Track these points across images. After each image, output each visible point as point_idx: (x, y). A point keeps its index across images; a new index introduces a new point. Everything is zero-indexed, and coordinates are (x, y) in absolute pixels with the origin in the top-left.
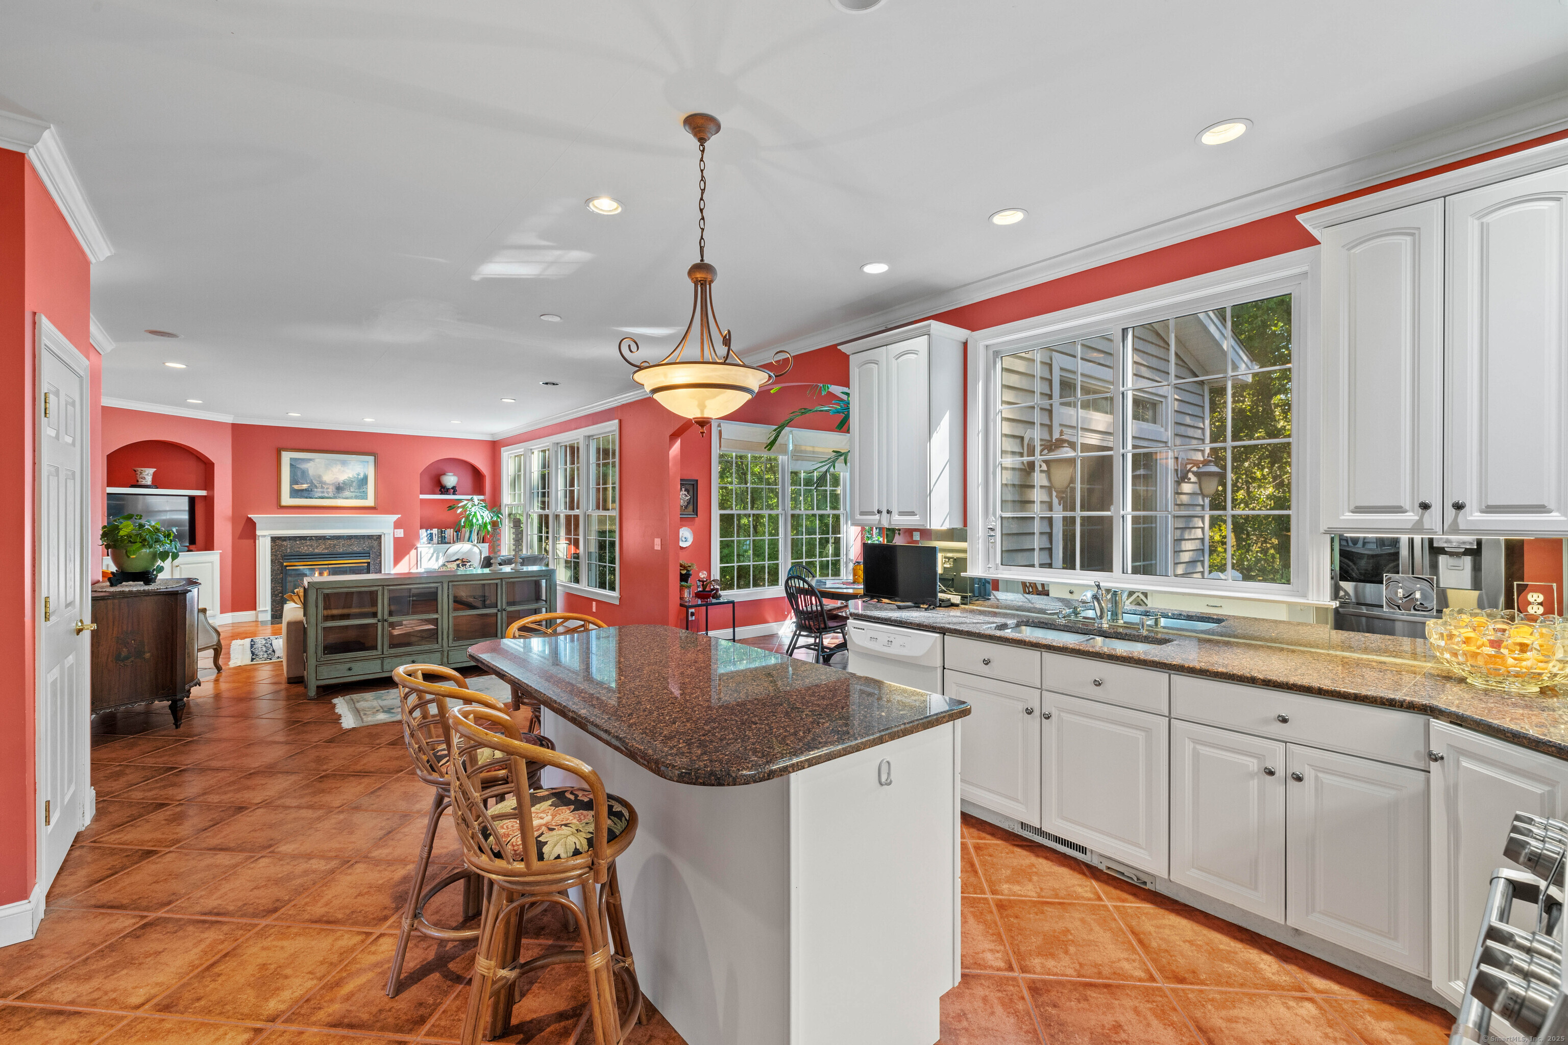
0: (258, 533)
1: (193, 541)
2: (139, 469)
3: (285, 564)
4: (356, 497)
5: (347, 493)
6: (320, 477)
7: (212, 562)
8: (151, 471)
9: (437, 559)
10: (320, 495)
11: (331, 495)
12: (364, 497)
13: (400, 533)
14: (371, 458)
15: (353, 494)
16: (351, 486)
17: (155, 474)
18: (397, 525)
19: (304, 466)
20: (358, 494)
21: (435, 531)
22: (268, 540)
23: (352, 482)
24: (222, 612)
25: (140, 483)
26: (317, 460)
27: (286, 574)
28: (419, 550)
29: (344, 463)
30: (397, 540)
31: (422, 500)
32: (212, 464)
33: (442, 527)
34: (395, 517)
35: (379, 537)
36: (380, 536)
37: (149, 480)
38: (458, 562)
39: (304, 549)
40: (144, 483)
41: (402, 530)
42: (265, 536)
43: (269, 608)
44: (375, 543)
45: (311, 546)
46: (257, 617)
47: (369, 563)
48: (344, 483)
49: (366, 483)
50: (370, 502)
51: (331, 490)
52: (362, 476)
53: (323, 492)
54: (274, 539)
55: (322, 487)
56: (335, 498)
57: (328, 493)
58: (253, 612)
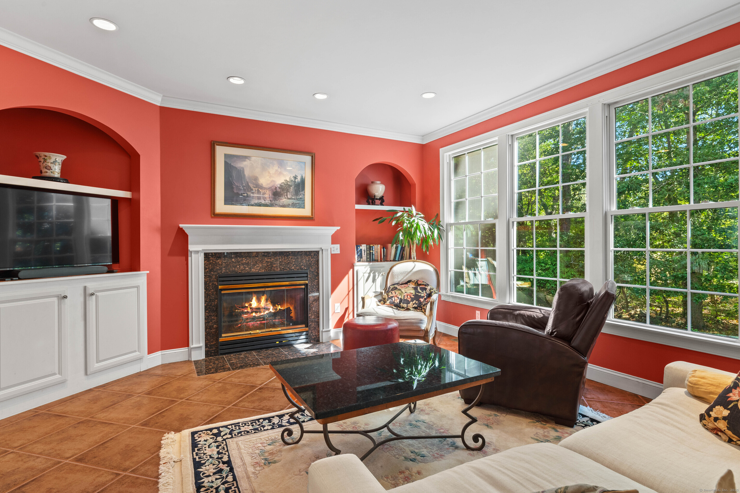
0: (191, 248)
1: (116, 259)
2: (42, 154)
3: (220, 287)
4: (294, 205)
5: (284, 200)
6: (256, 179)
7: (138, 287)
8: (60, 158)
9: (374, 280)
10: (256, 201)
11: (268, 202)
12: (302, 206)
13: (336, 249)
14: (307, 159)
15: (290, 202)
16: (288, 191)
17: (64, 163)
18: (335, 239)
19: (240, 165)
20: (295, 201)
21: (363, 247)
22: (201, 257)
23: (290, 186)
24: (150, 352)
25: (44, 174)
26: (253, 158)
27: (221, 300)
28: (356, 268)
29: (281, 163)
30: (333, 256)
31: (357, 210)
32: (138, 156)
33: (370, 243)
34: (333, 230)
35: (316, 254)
36: (318, 252)
37: (56, 171)
38: (412, 285)
39: (240, 269)
40: (49, 174)
41: (338, 246)
42: (197, 252)
43: (202, 344)
44: (313, 260)
45: (248, 264)
46: (190, 355)
47: (306, 285)
48: (281, 187)
49: (303, 189)
50: (306, 212)
51: (268, 195)
52: (299, 179)
53: (259, 198)
54: (207, 256)
55: (259, 192)
56: (271, 205)
57: (264, 199)
58: (185, 349)
